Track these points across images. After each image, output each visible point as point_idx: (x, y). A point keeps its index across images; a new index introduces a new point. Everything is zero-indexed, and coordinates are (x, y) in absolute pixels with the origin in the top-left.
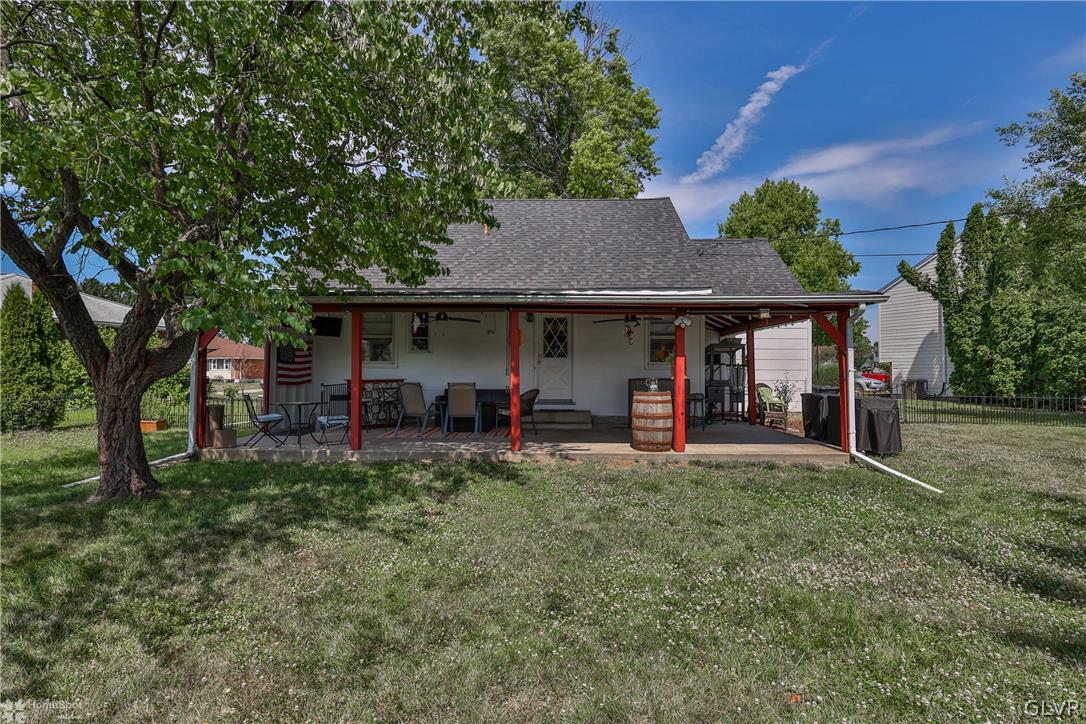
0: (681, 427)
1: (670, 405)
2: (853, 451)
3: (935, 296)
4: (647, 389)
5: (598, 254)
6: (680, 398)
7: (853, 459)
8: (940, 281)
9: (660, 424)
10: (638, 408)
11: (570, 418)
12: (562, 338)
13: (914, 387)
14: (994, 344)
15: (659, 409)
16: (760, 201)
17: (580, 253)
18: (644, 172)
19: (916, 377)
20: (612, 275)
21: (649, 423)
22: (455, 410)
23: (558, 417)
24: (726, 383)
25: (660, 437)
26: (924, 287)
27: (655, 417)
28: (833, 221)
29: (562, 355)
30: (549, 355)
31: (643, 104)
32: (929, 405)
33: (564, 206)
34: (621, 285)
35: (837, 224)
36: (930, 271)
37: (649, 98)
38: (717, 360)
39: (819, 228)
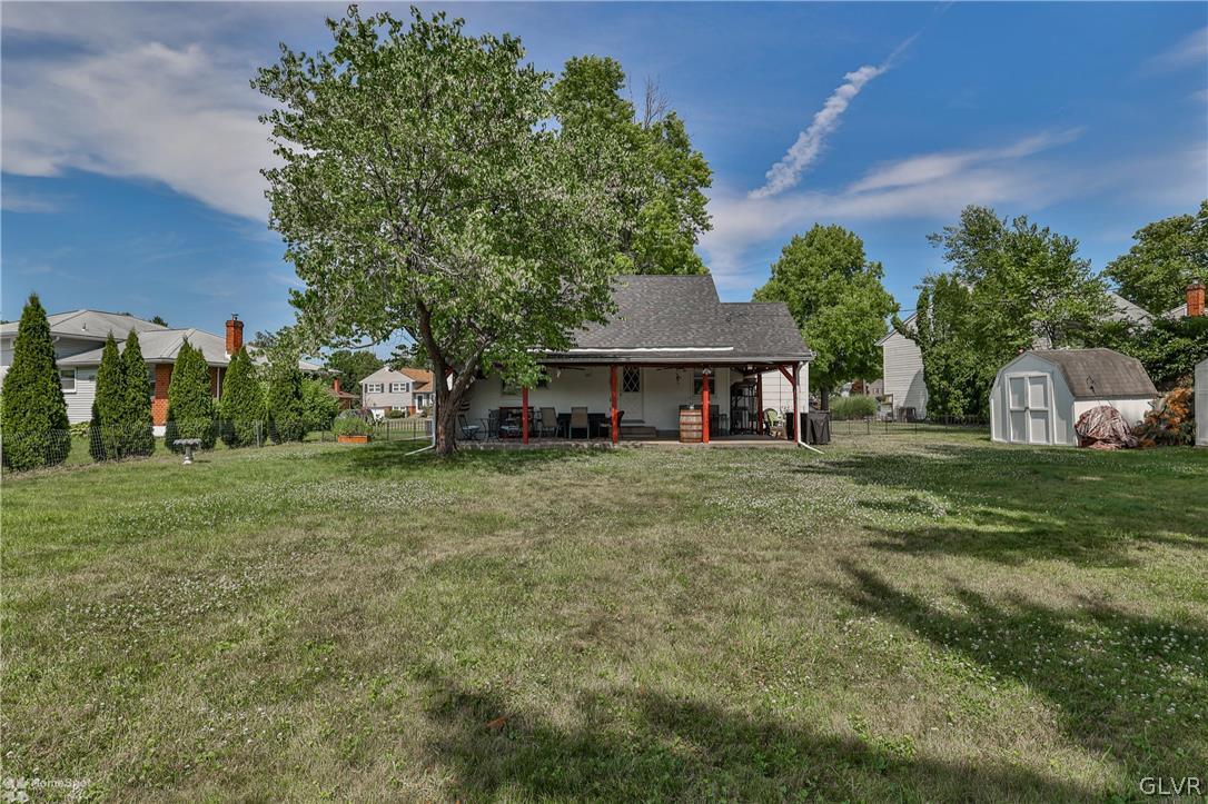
0: (706, 430)
1: (700, 418)
2: (800, 441)
3: (917, 342)
4: (688, 409)
5: (659, 322)
6: (706, 413)
7: (799, 445)
8: (920, 332)
9: (695, 427)
10: (683, 419)
11: (642, 431)
12: (636, 379)
13: (905, 413)
14: (951, 381)
15: (694, 420)
16: (810, 245)
17: (647, 320)
18: (699, 227)
19: (907, 406)
20: (669, 337)
21: (688, 427)
22: (575, 423)
23: (634, 431)
24: (745, 409)
25: (695, 435)
26: (910, 336)
27: (692, 424)
28: (876, 264)
29: (636, 390)
30: (627, 390)
31: (698, 167)
32: (913, 426)
33: (634, 281)
34: (675, 344)
35: (879, 266)
36: (913, 325)
37: (703, 160)
38: (740, 393)
39: (865, 270)
